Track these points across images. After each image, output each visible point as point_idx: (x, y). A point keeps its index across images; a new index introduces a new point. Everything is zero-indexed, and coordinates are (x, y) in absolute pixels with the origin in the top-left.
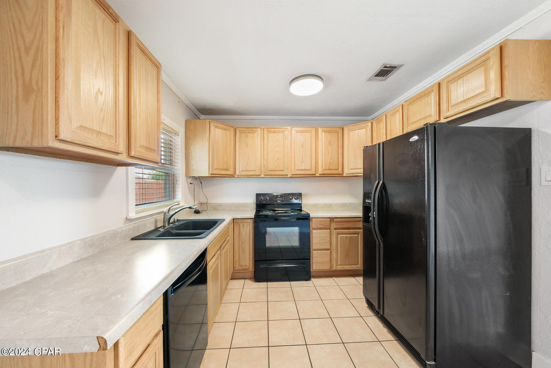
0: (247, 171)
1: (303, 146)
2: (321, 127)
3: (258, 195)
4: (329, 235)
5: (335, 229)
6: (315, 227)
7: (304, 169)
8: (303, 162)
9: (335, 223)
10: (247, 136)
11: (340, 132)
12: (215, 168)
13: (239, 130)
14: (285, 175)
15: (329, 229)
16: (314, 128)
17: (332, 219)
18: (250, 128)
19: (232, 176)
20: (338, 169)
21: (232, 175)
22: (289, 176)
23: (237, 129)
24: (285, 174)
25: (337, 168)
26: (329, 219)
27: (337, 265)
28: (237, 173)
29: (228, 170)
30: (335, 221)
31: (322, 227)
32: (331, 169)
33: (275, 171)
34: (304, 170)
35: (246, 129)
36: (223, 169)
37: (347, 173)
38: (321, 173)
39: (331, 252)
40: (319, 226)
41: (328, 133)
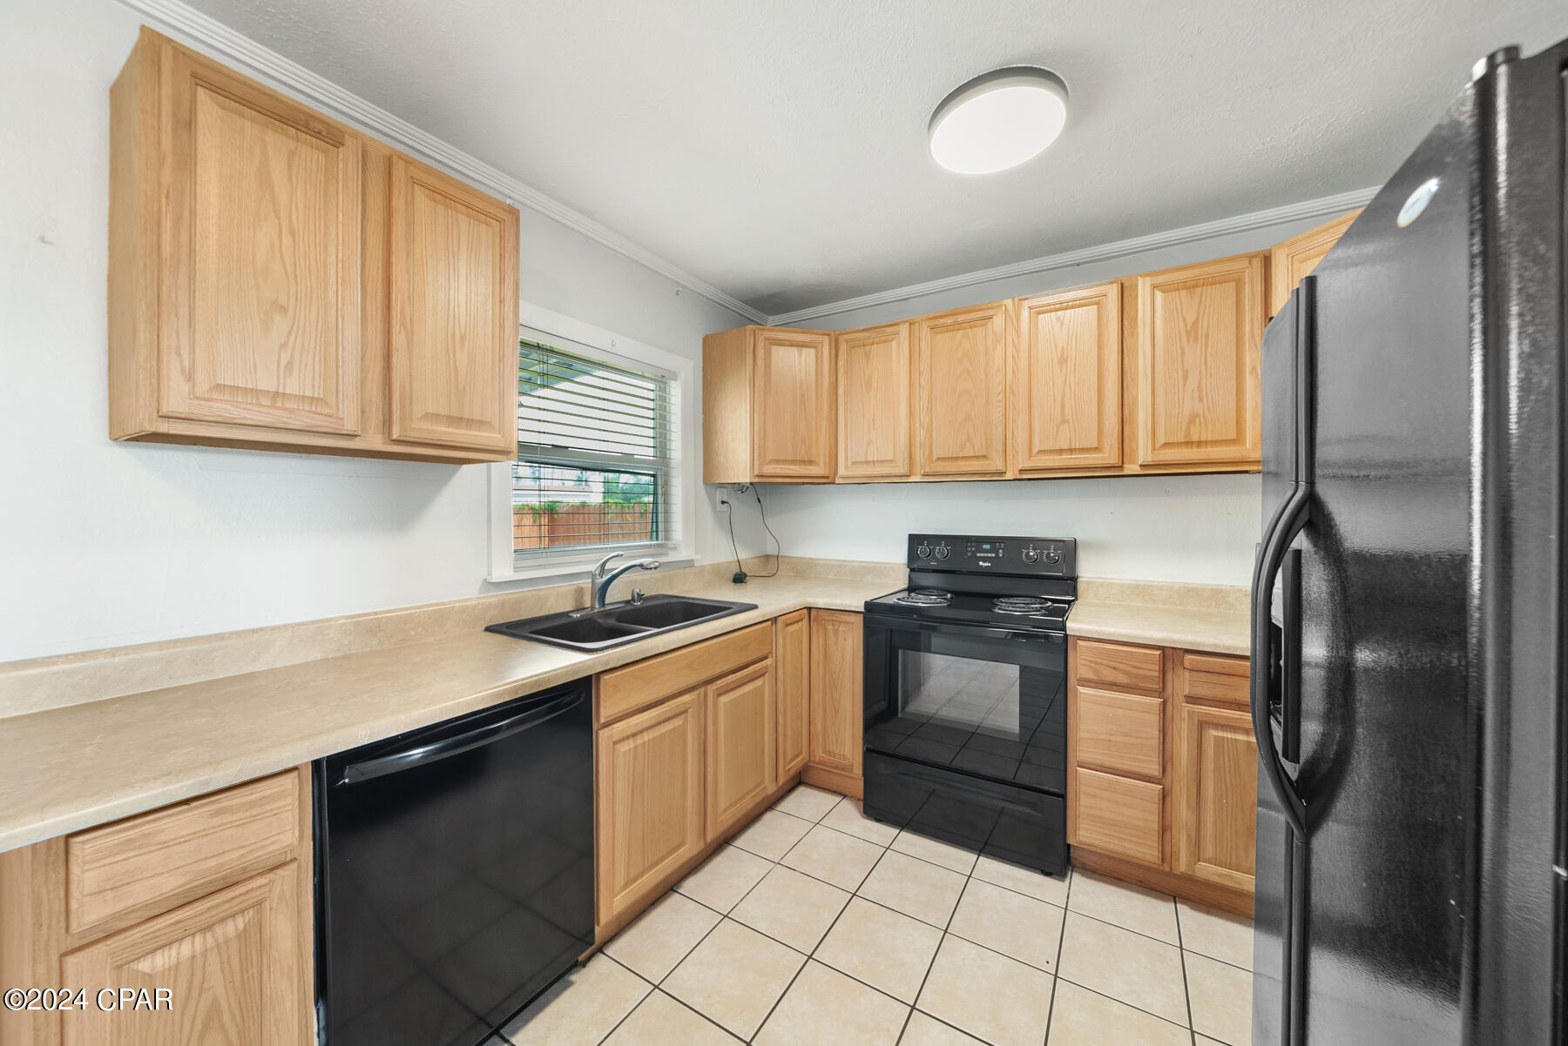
0: (867, 462)
1: (1063, 361)
2: (1144, 276)
3: (915, 540)
4: (1155, 718)
5: (1191, 699)
6: (1090, 675)
7: (1067, 447)
8: (1064, 421)
9: (1187, 673)
10: (867, 355)
11: (1253, 277)
12: (770, 458)
13: (847, 341)
14: (993, 474)
15: (1161, 692)
16: (1112, 283)
17: (1170, 656)
18: (875, 328)
19: (828, 480)
20: (1238, 440)
21: (828, 477)
22: (1009, 476)
23: (842, 339)
24: (992, 468)
25: (1233, 436)
26: (1158, 652)
27: (1197, 856)
28: (842, 471)
29: (811, 462)
30: (1187, 664)
31: (1122, 679)
32: (1199, 444)
33: (956, 458)
34: (1071, 451)
35: (866, 334)
36: (794, 462)
38: (1149, 459)
39: (1164, 796)
40: (1109, 676)
41: (1183, 293)
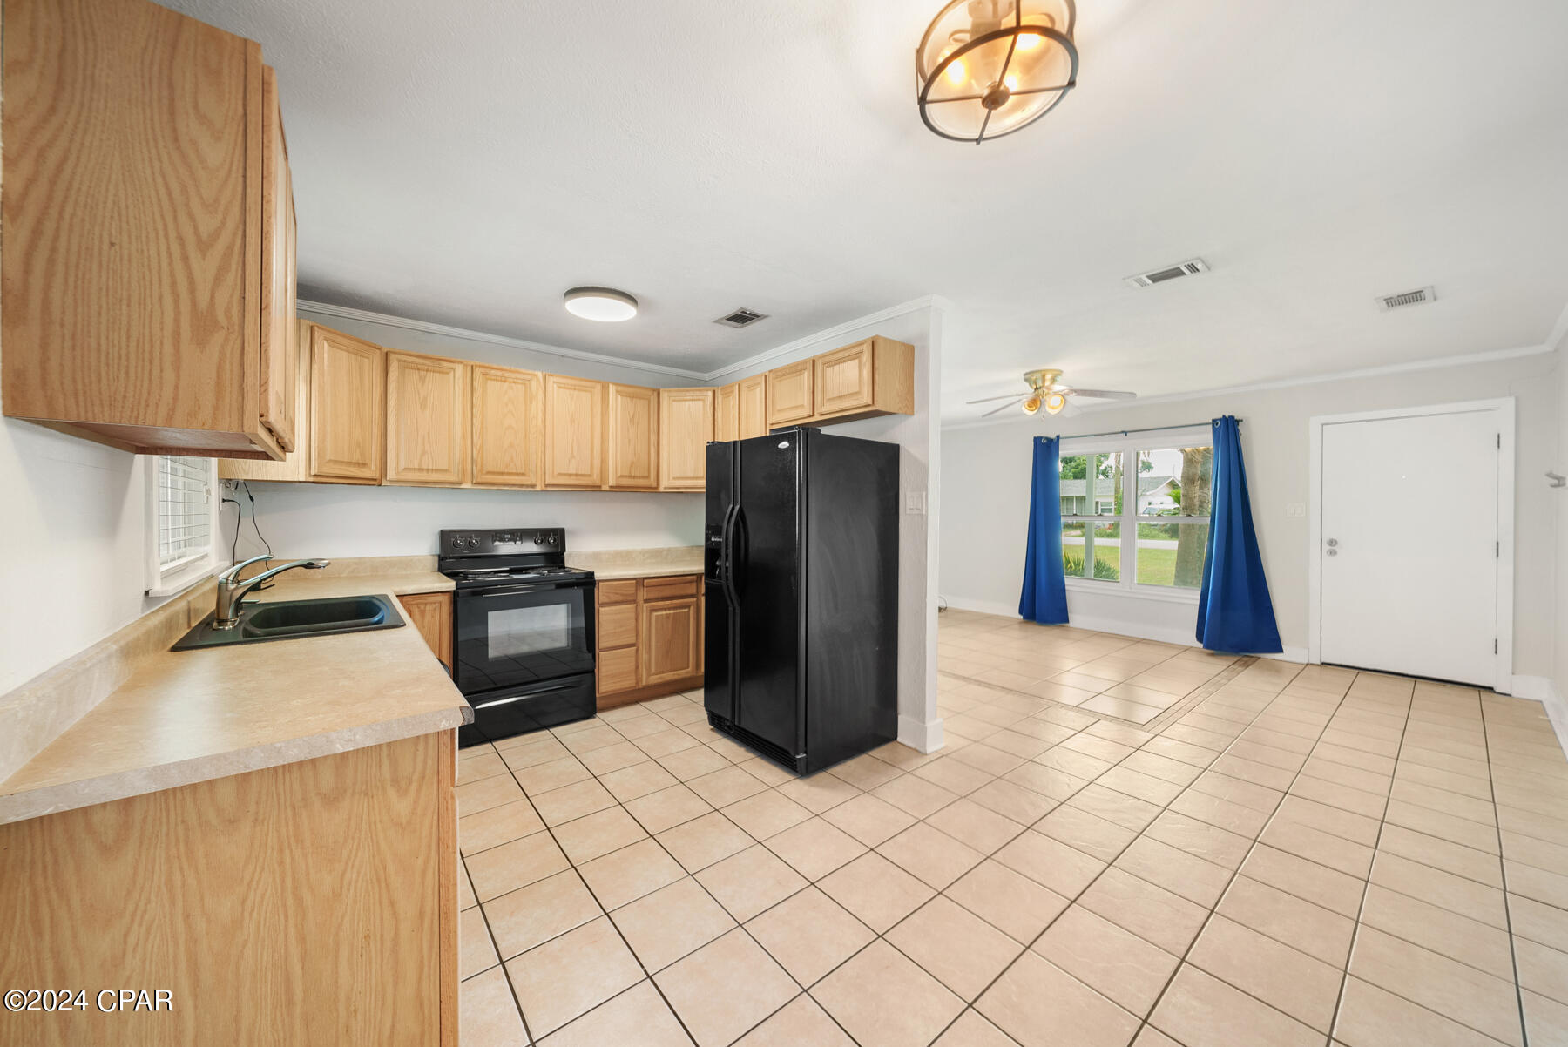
0: (421, 470)
1: (572, 421)
2: (613, 384)
4: (633, 615)
5: (646, 601)
6: (606, 600)
7: (574, 472)
8: (573, 457)
9: (645, 589)
10: (423, 380)
11: (654, 399)
12: (328, 459)
13: (399, 361)
14: (527, 486)
15: (634, 601)
16: (599, 382)
17: (640, 581)
18: (431, 358)
19: (374, 482)
20: (648, 477)
21: (375, 480)
22: (538, 488)
23: (394, 359)
24: (529, 482)
25: (646, 474)
26: (634, 581)
27: (649, 675)
28: (391, 475)
29: (364, 465)
30: (645, 584)
31: (620, 598)
32: (634, 477)
33: (502, 474)
34: (576, 475)
35: (421, 361)
36: (349, 463)
37: (667, 485)
38: (614, 484)
39: (637, 650)
40: (614, 598)
41: (628, 399)
